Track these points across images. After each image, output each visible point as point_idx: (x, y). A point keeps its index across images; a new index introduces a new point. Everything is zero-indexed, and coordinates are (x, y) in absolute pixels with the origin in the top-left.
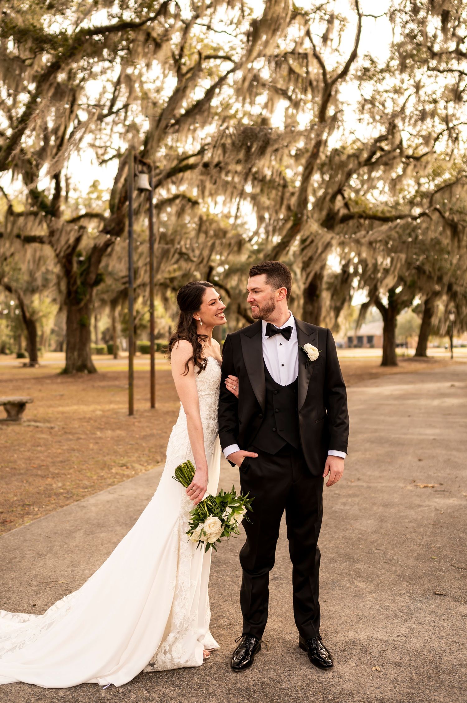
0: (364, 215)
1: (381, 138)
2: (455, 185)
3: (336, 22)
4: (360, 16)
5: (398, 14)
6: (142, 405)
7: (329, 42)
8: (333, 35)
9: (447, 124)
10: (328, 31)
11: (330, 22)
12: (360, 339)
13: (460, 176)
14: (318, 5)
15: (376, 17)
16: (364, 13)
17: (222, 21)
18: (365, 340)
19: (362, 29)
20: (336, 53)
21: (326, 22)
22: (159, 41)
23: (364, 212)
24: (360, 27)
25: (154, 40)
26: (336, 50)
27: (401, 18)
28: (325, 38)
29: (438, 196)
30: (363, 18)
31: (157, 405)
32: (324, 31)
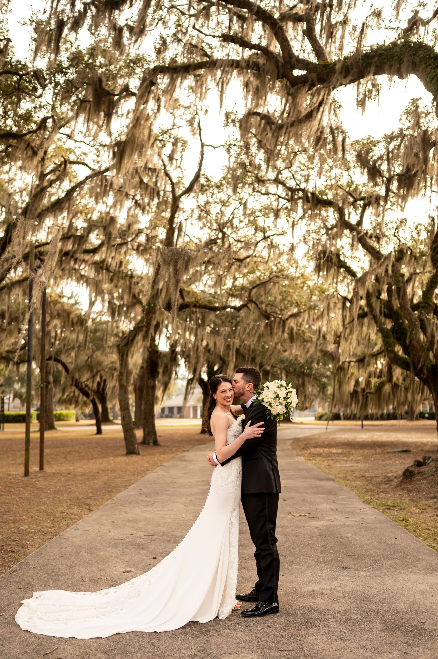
0: (197, 305)
1: (212, 242)
2: (268, 283)
3: (179, 145)
4: (203, 145)
5: (233, 147)
6: (34, 468)
7: (174, 161)
8: (177, 156)
9: (264, 233)
10: (173, 152)
11: (175, 144)
12: (171, 409)
13: (271, 276)
14: (165, 130)
15: (215, 148)
16: (206, 143)
17: (82, 132)
18: (175, 411)
19: (204, 156)
20: (179, 169)
21: (171, 144)
22: (36, 149)
23: (197, 302)
24: (202, 154)
25: (32, 148)
26: (179, 167)
27: (234, 150)
28: (171, 158)
29: (254, 291)
30: (205, 148)
31: (46, 468)
32: (170, 152)
